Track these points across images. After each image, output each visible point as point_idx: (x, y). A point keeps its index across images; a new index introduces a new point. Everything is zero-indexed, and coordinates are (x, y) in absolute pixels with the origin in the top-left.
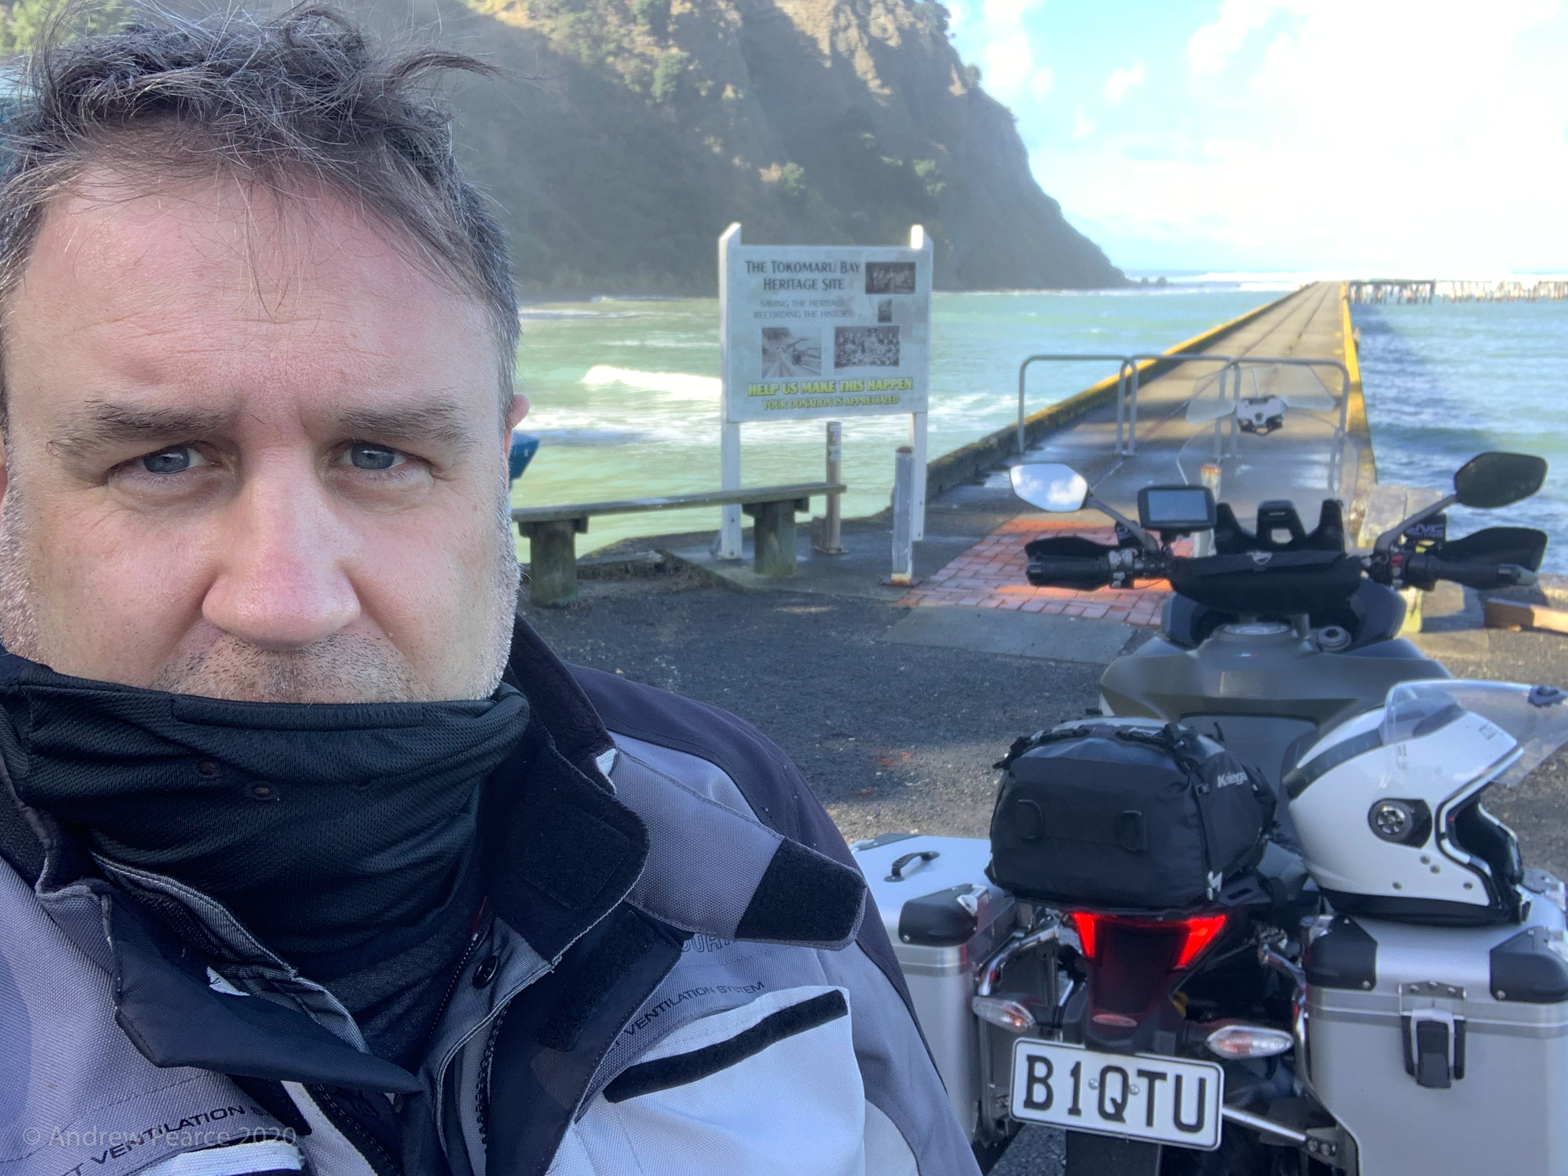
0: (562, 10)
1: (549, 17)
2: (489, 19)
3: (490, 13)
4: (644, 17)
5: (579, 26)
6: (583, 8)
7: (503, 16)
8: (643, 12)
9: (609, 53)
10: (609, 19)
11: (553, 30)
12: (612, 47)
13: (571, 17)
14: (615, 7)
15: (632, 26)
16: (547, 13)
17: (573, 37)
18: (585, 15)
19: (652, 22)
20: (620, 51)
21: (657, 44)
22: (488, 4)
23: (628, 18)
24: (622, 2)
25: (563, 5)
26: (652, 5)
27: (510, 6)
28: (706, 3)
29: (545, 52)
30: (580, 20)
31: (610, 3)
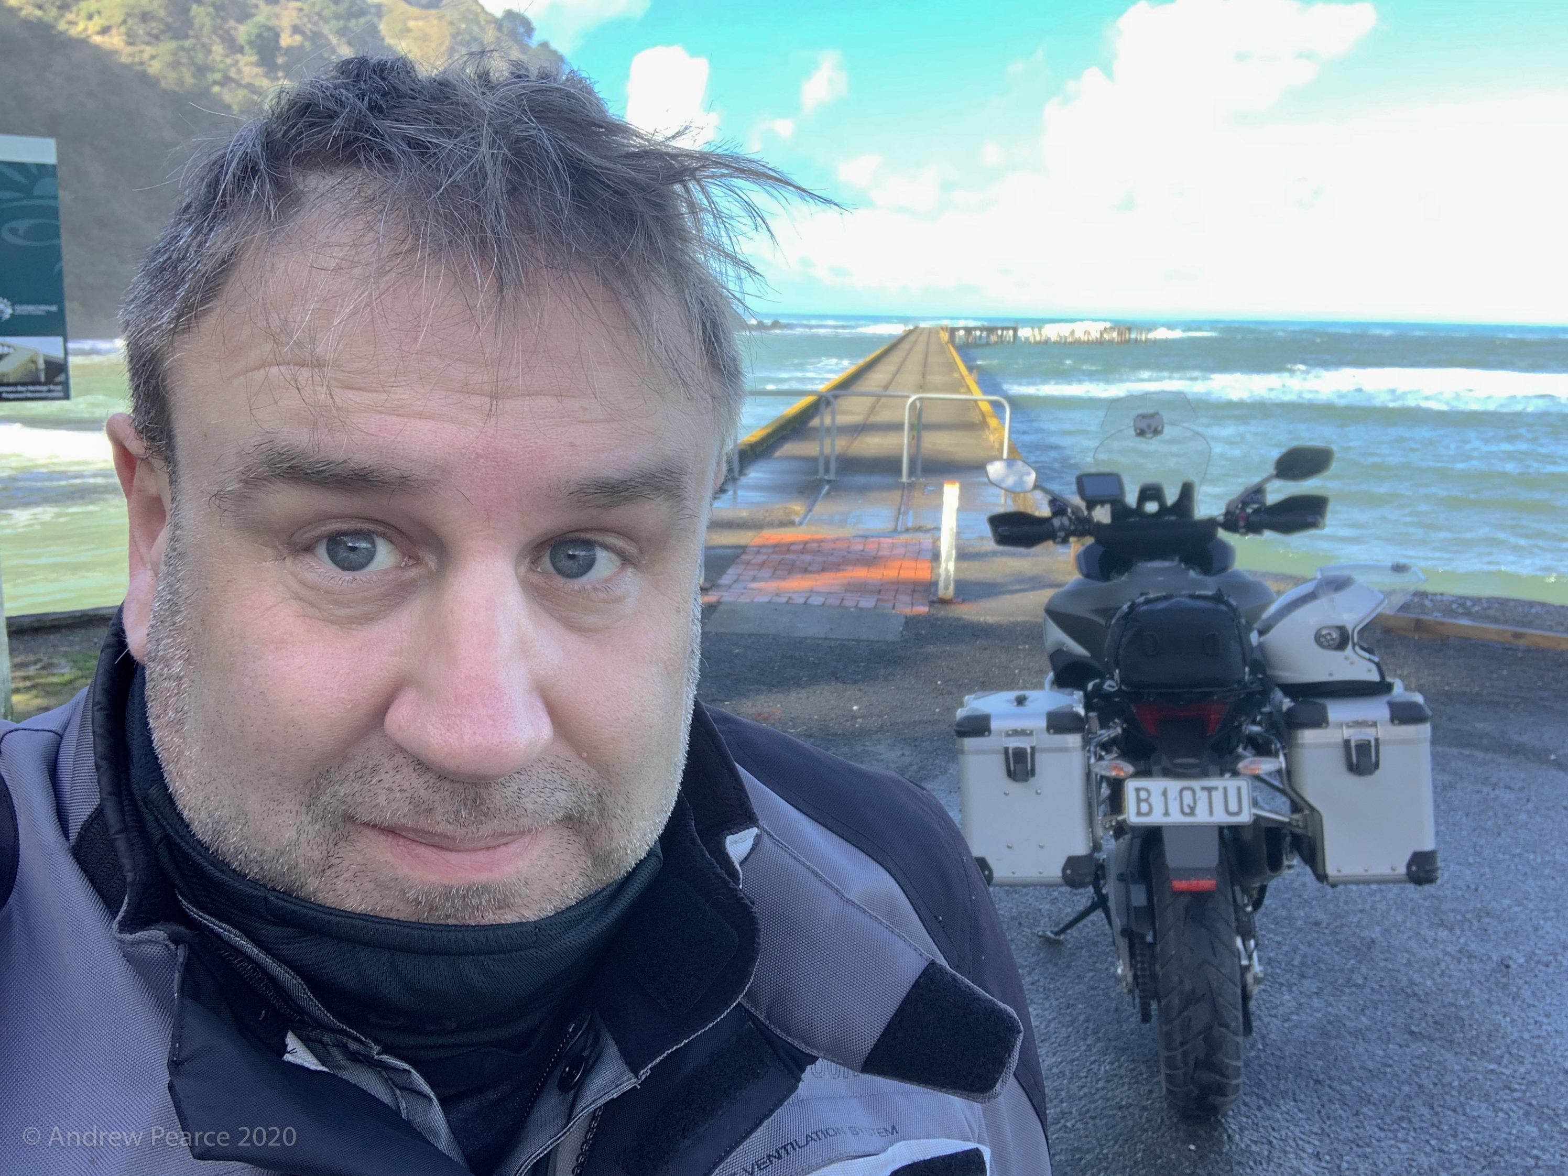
0: (162, 37)
1: (148, 44)
2: (83, 42)
3: (83, 36)
4: (251, 48)
5: (181, 54)
6: (186, 37)
7: (97, 39)
8: (250, 43)
9: (215, 83)
10: (214, 48)
11: (153, 57)
12: (218, 76)
13: (173, 45)
14: (221, 37)
15: (239, 56)
16: (147, 39)
17: (175, 65)
18: (188, 43)
19: (259, 53)
20: (226, 80)
21: (266, 75)
22: (81, 27)
23: (234, 48)
24: (227, 31)
25: (163, 32)
26: (259, 36)
27: (105, 31)
28: (316, 36)
29: (145, 78)
30: (182, 48)
31: (214, 32)
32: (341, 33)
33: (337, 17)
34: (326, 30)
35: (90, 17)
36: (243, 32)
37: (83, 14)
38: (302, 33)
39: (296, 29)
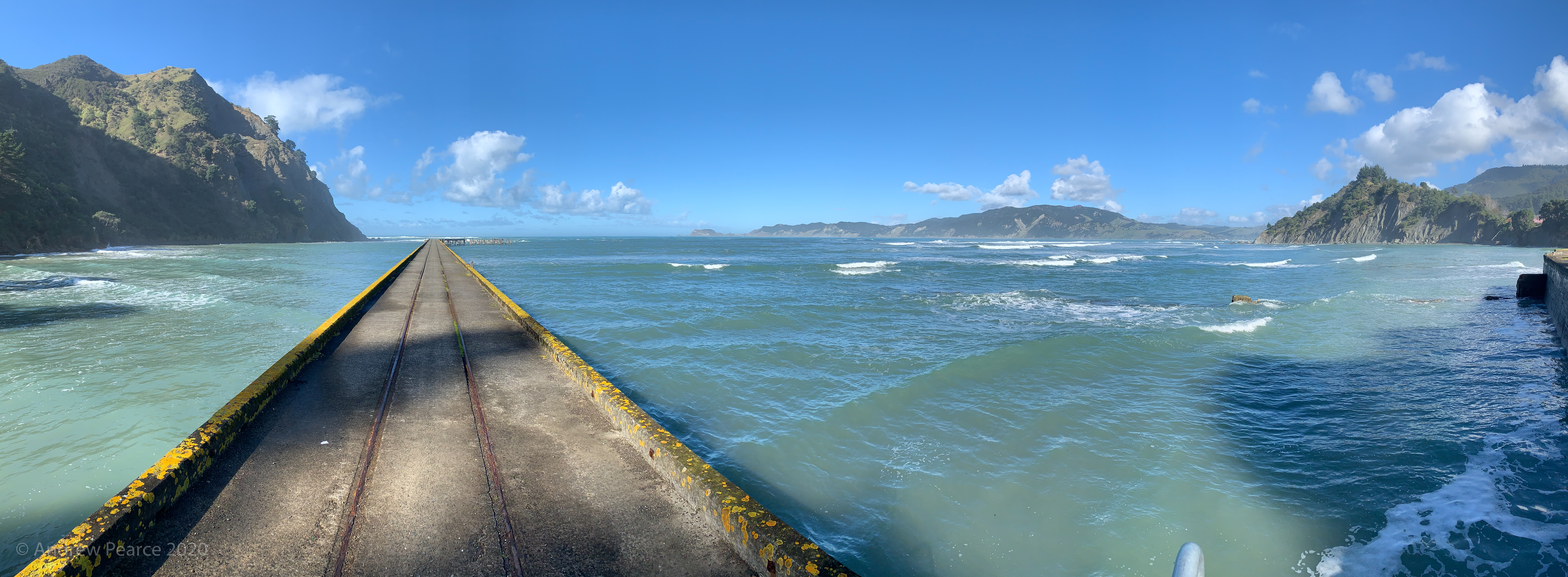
0: (177, 153)
1: (173, 155)
2: (154, 155)
3: (155, 153)
6: (184, 152)
7: (158, 155)
8: (203, 153)
9: (192, 166)
11: (174, 159)
12: (193, 164)
13: (180, 155)
14: (194, 152)
15: (200, 158)
16: (172, 153)
17: (180, 161)
18: (184, 154)
20: (195, 165)
21: (208, 163)
22: (154, 151)
23: (199, 155)
24: (197, 150)
25: (177, 151)
26: (206, 150)
27: (160, 152)
28: (222, 150)
29: (172, 166)
30: (183, 156)
31: (193, 150)
32: (230, 148)
33: (230, 143)
34: (226, 147)
35: (157, 148)
36: (201, 150)
37: (155, 147)
38: (219, 149)
39: (217, 148)
